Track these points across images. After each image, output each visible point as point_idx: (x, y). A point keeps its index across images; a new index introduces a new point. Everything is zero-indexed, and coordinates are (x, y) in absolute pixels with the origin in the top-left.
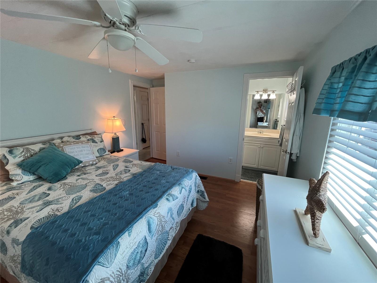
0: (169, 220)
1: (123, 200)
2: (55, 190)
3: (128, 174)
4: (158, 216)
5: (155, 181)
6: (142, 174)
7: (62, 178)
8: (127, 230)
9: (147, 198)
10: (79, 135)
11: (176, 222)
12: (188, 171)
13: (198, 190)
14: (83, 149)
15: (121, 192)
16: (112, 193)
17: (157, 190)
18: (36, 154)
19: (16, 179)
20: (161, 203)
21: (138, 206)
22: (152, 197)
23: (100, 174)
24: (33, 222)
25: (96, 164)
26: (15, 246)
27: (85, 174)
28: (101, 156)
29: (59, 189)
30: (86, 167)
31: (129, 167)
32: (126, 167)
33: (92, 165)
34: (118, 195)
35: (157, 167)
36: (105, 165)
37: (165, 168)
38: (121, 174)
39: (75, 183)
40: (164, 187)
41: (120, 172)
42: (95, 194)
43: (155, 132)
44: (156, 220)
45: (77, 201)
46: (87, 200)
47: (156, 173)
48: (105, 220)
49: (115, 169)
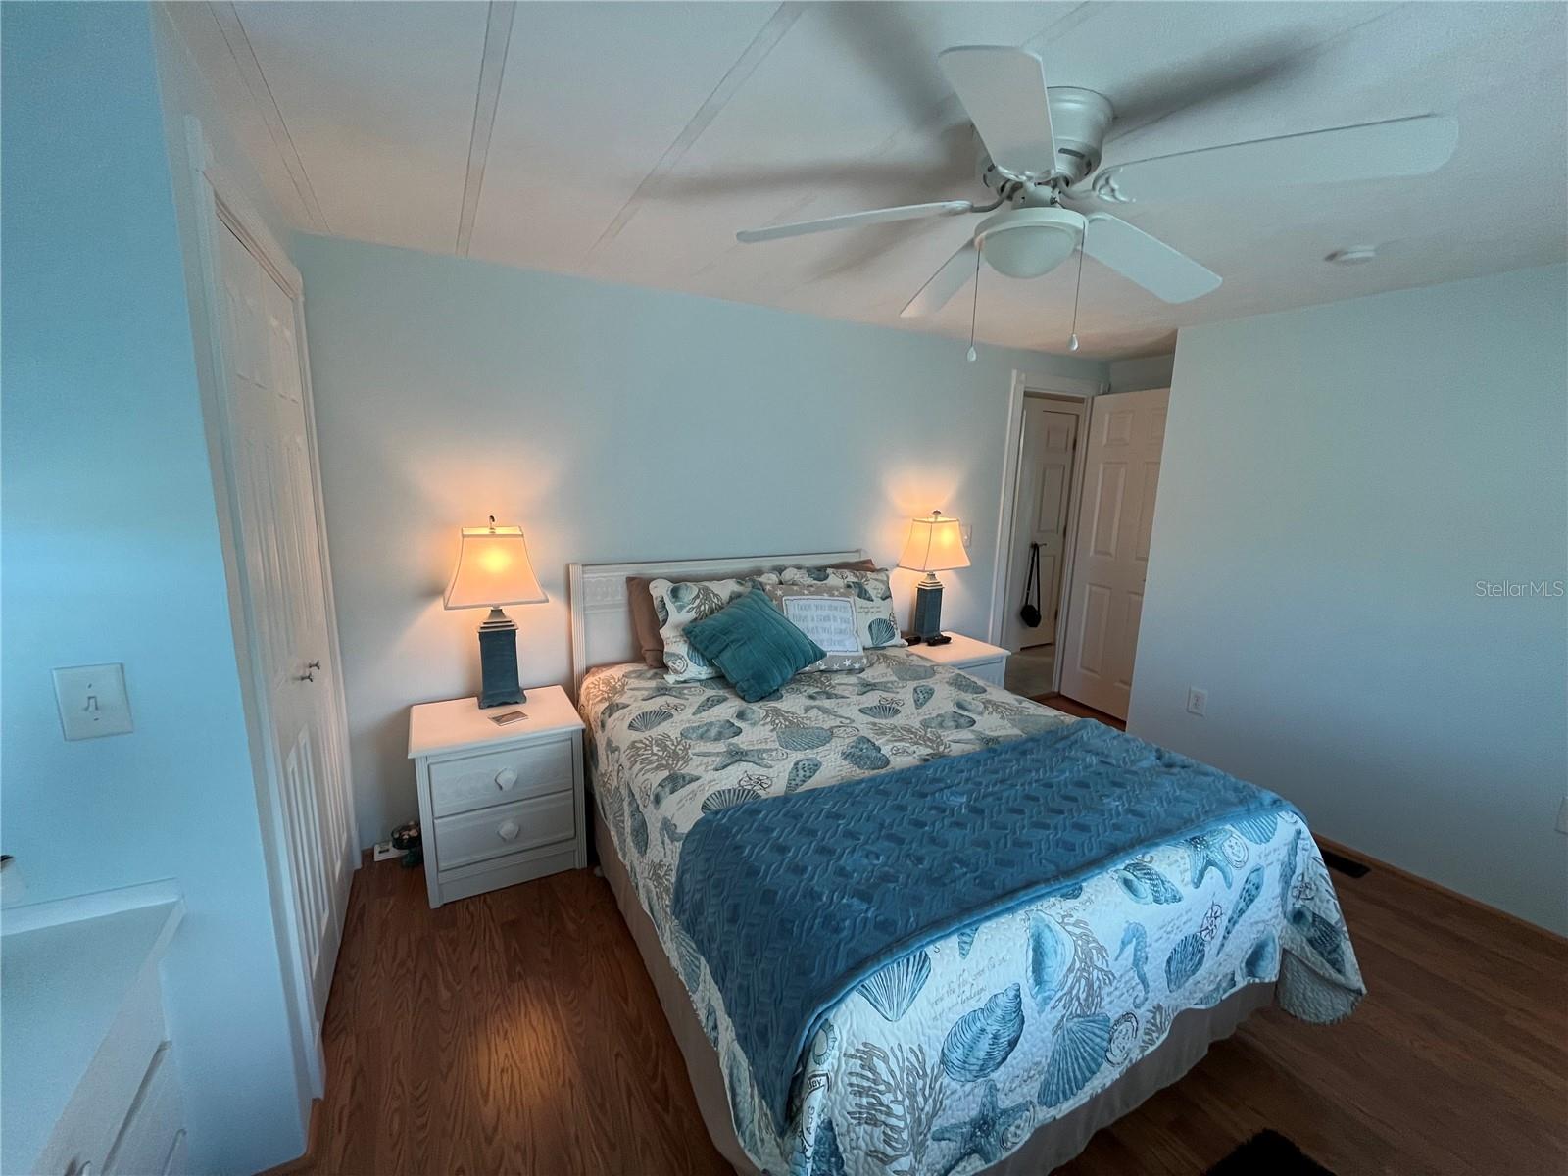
0: (1121, 976)
1: (946, 822)
2: (754, 724)
3: (966, 734)
4: (1080, 937)
5: (1077, 792)
6: (1019, 748)
7: (770, 694)
8: (958, 930)
9: (1040, 845)
10: (824, 568)
11: (1156, 1003)
12: (1253, 796)
13: (1297, 906)
14: (831, 613)
15: (941, 790)
16: (911, 783)
17: (1082, 828)
18: (722, 607)
19: (676, 666)
20: (1098, 888)
21: (1002, 863)
22: (1059, 850)
23: (871, 708)
24: (707, 794)
25: (862, 670)
26: (667, 840)
27: (829, 696)
28: (876, 650)
29: (762, 723)
30: (833, 676)
31: (970, 707)
32: (960, 705)
33: (850, 671)
34: (929, 797)
35: (1089, 739)
36: (888, 682)
37: (1127, 751)
38: (941, 725)
39: (802, 719)
40: (1116, 827)
41: (939, 719)
42: (858, 771)
43: (1087, 586)
44: (1067, 946)
45: (808, 774)
46: (833, 782)
47: (1084, 760)
48: (885, 865)
49: (922, 704)
